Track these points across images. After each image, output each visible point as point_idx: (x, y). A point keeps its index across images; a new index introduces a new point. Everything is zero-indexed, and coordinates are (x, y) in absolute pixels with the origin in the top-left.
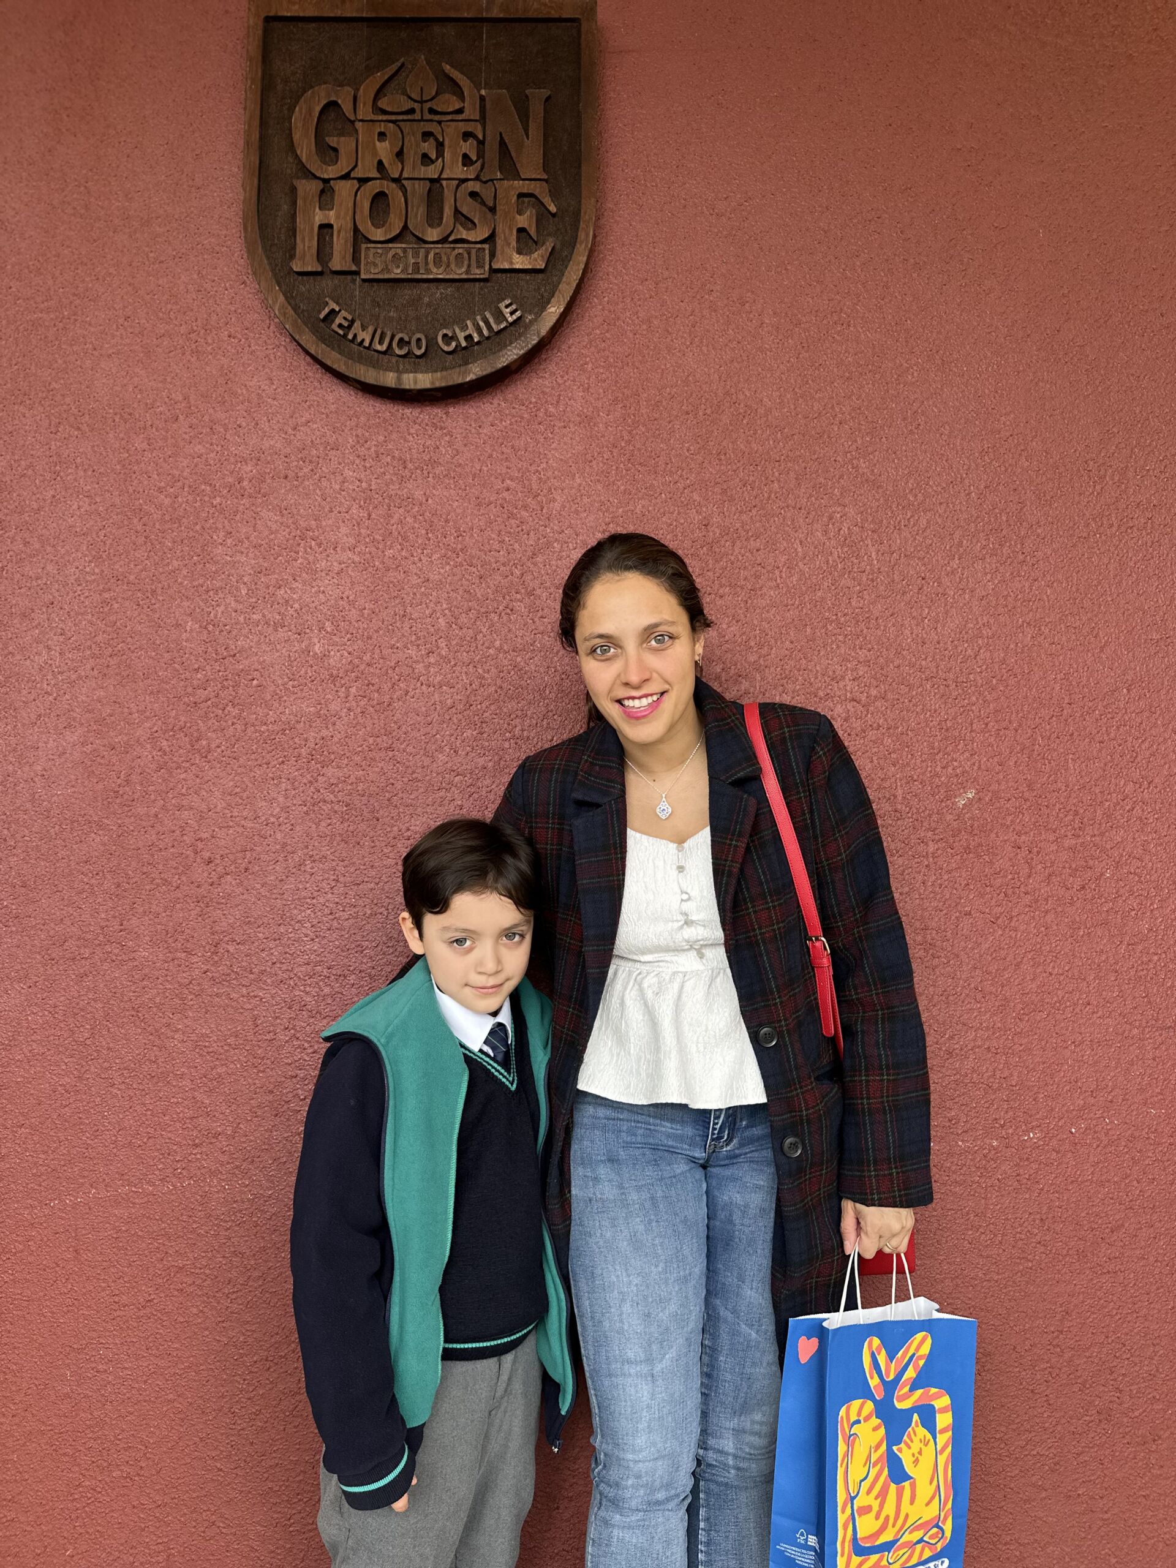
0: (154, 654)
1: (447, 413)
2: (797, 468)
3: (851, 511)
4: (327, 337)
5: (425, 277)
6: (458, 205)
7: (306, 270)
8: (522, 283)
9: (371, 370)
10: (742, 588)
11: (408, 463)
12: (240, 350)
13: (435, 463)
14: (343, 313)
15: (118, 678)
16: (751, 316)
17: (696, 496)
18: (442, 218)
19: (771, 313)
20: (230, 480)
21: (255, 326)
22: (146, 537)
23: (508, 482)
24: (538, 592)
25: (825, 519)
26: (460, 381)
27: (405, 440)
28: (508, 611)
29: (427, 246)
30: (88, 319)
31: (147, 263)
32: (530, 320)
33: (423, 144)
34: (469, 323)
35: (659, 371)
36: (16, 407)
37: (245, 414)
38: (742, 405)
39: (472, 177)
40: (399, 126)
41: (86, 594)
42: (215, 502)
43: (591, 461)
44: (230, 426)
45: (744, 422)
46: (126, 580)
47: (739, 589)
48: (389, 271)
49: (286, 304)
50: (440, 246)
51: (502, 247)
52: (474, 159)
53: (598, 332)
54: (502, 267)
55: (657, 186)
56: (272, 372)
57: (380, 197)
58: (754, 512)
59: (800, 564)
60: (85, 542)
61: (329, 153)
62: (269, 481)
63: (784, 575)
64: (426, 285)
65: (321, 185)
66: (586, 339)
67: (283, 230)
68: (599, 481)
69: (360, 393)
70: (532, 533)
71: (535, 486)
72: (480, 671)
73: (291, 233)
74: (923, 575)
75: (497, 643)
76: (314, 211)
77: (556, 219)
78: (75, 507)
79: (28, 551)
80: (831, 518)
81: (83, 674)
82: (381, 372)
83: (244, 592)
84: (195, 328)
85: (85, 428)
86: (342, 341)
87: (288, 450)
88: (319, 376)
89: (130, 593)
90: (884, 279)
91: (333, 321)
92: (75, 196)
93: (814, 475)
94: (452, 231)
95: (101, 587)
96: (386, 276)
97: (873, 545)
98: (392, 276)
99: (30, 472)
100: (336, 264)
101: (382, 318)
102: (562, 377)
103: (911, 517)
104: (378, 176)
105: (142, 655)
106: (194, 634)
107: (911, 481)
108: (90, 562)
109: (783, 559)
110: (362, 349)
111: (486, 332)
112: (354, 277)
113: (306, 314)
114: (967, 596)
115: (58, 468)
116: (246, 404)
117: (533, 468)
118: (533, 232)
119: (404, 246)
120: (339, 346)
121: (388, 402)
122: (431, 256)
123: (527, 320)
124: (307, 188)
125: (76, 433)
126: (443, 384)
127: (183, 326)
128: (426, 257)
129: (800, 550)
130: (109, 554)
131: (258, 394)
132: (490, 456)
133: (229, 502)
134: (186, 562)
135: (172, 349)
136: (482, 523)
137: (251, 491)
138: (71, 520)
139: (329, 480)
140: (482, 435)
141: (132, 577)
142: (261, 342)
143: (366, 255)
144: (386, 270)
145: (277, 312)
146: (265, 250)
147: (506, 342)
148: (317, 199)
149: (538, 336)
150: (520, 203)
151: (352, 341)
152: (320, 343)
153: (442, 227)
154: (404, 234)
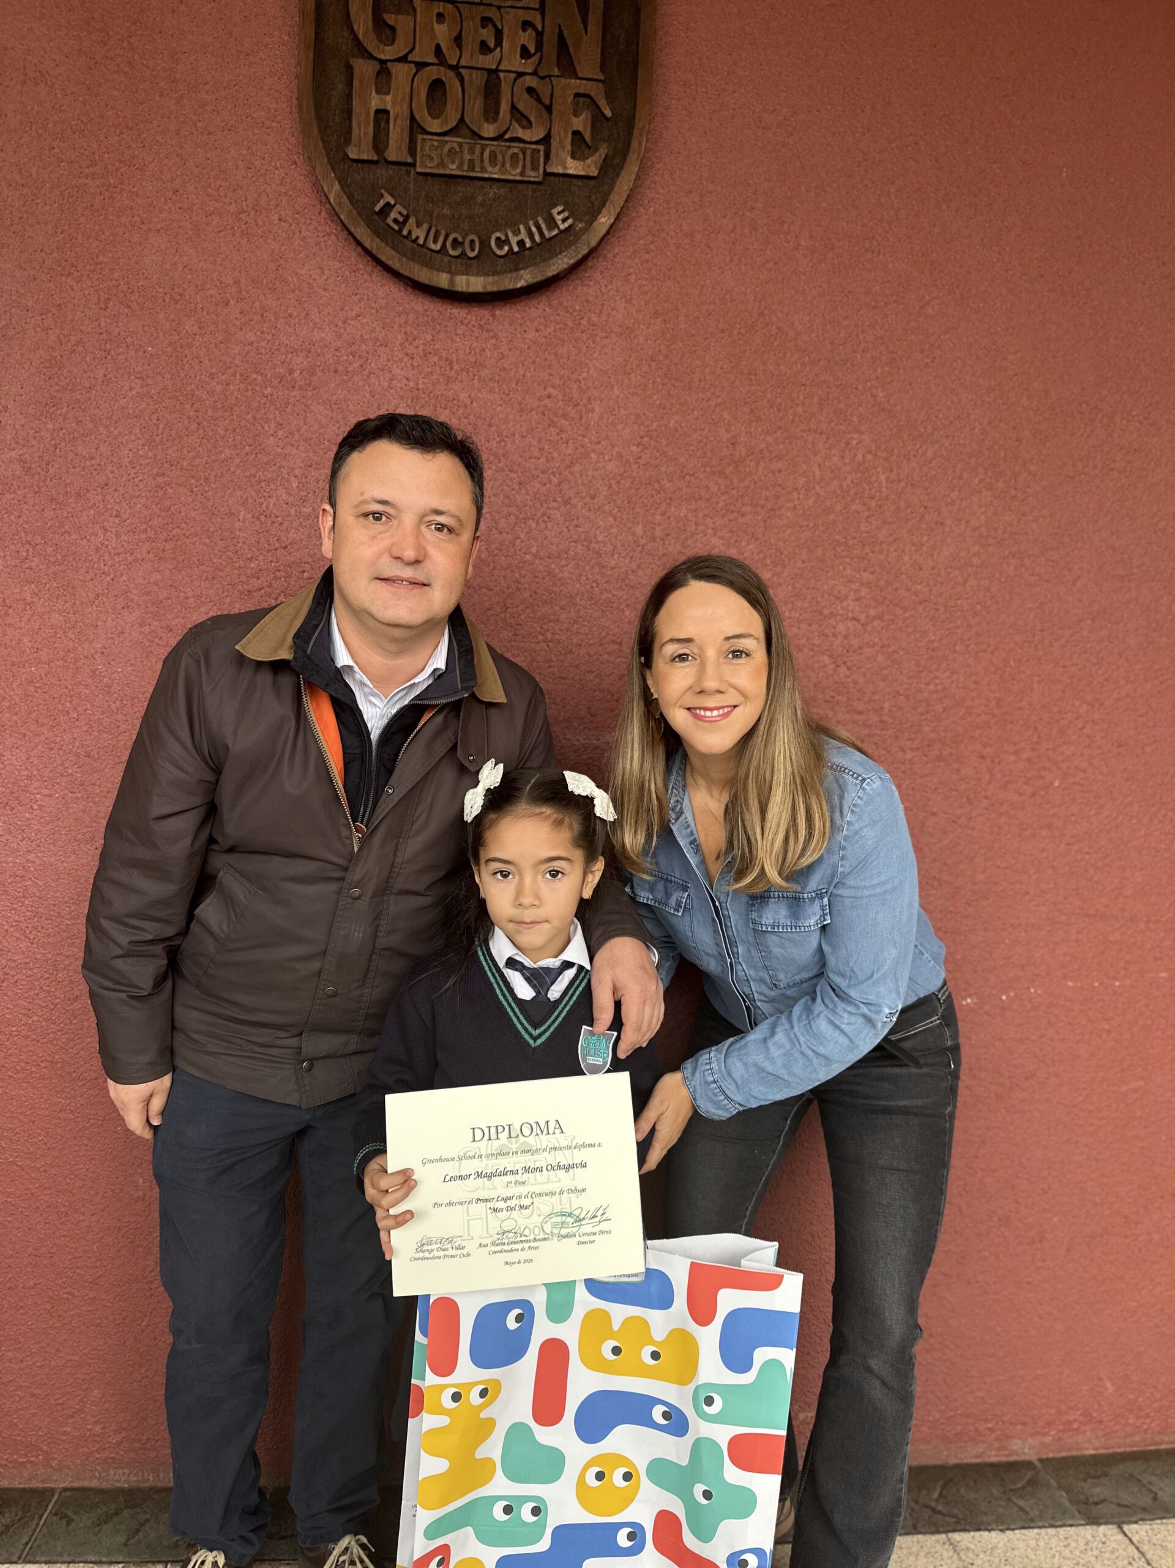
0: (208, 541)
1: (493, 316)
2: (820, 392)
3: (867, 438)
4: (381, 230)
5: (480, 175)
6: (515, 100)
7: (361, 158)
8: (573, 189)
9: (425, 269)
10: (762, 507)
11: (454, 364)
12: (291, 235)
13: (482, 366)
14: (398, 207)
15: (174, 562)
16: (789, 238)
17: (726, 415)
18: (497, 113)
19: (807, 235)
20: (281, 371)
21: (306, 211)
22: (198, 424)
23: (550, 390)
24: (574, 501)
25: (843, 445)
26: (511, 287)
27: (453, 341)
28: (546, 518)
29: (483, 142)
30: (135, 189)
31: (195, 133)
32: (580, 229)
33: (481, 30)
34: (522, 227)
35: (699, 287)
36: (64, 279)
37: (296, 304)
38: (774, 327)
39: (530, 71)
40: (457, 8)
41: (140, 478)
42: (266, 393)
43: (630, 374)
44: (281, 315)
45: (776, 344)
46: (179, 466)
47: (759, 509)
48: (444, 166)
49: (342, 193)
50: (496, 143)
51: (557, 150)
52: (533, 51)
53: (642, 242)
54: (556, 171)
55: (707, 92)
56: (322, 261)
57: (437, 87)
58: (779, 434)
59: (817, 488)
60: (138, 425)
61: (385, 31)
62: (320, 374)
63: (801, 496)
64: (480, 183)
65: (376, 66)
66: (631, 249)
67: (339, 112)
68: (636, 394)
69: (410, 290)
70: (571, 442)
71: (576, 396)
72: (517, 575)
73: (346, 115)
74: (926, 504)
75: (534, 550)
76: (370, 95)
77: (610, 122)
78: (127, 388)
79: (81, 430)
80: (848, 444)
81: (139, 557)
82: (435, 272)
83: (295, 485)
84: (245, 208)
85: (135, 306)
86: (394, 236)
87: (338, 344)
88: (369, 268)
89: (184, 479)
90: (916, 209)
91: (388, 215)
92: (117, 52)
93: (836, 402)
94: (508, 129)
95: (155, 472)
96: (442, 172)
97: (884, 473)
98: (448, 172)
99: (80, 349)
100: (392, 154)
101: (436, 212)
102: (606, 286)
103: (921, 447)
104: (436, 61)
105: (196, 541)
106: (247, 524)
107: (923, 413)
108: (143, 444)
109: (802, 481)
110: (415, 246)
111: (537, 238)
112: (409, 168)
113: (360, 203)
114: (962, 527)
115: (108, 346)
116: (297, 292)
117: (573, 377)
118: (587, 136)
119: (460, 140)
120: (393, 242)
121: (437, 300)
122: (486, 154)
123: (577, 228)
124: (364, 69)
125: (126, 310)
126: (495, 289)
127: (233, 205)
128: (482, 154)
129: (817, 473)
130: (162, 438)
131: (309, 284)
132: (534, 362)
133: (280, 393)
134: (238, 451)
135: (222, 228)
136: (524, 429)
137: (302, 383)
138: (123, 402)
139: (378, 377)
140: (527, 341)
141: (185, 464)
142: (311, 228)
143: (422, 147)
144: (442, 164)
145: (332, 201)
146: (320, 132)
147: (558, 250)
148: (373, 81)
149: (588, 246)
150: (576, 103)
151: (406, 237)
152: (375, 237)
153: (498, 123)
154: (460, 127)
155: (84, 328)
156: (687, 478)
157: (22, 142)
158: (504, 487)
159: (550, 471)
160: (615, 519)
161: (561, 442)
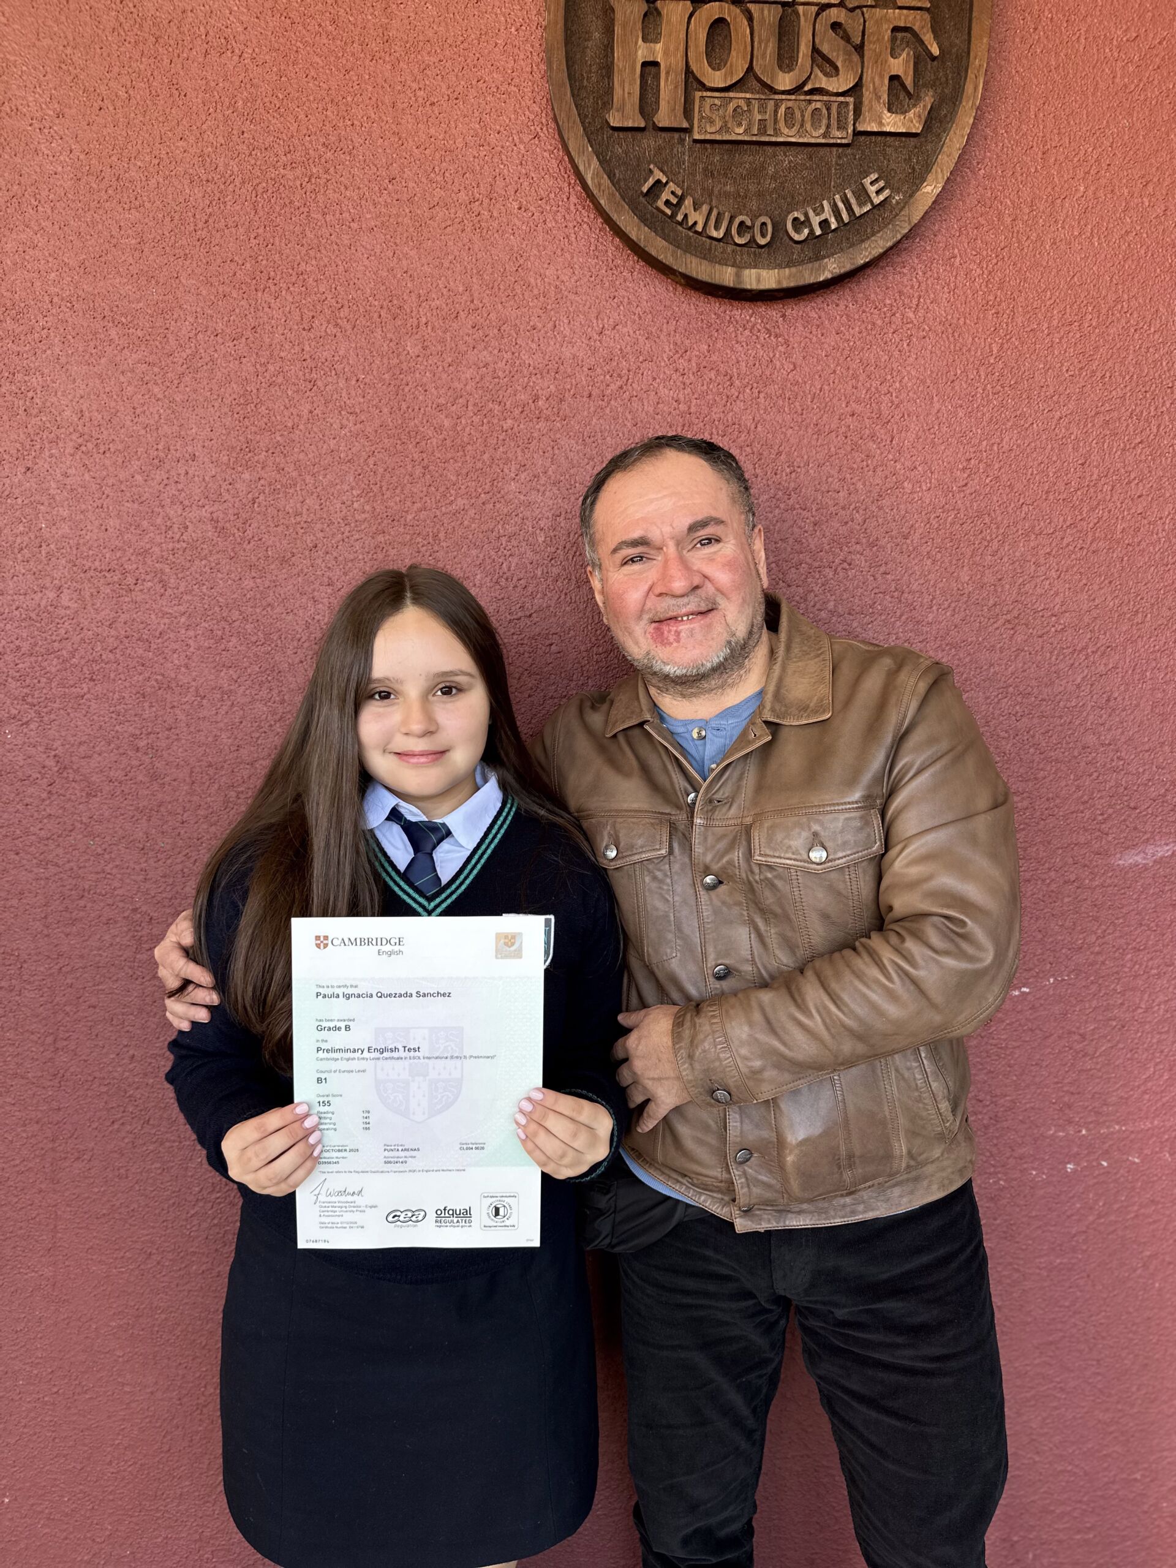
1: (784, 316)
4: (650, 216)
5: (773, 139)
6: (817, 41)
7: (626, 125)
8: (889, 150)
9: (705, 262)
11: (735, 379)
12: (534, 227)
13: (767, 380)
14: (672, 186)
18: (795, 58)
20: (523, 397)
21: (552, 196)
22: (424, 468)
23: (854, 405)
24: (883, 542)
26: (812, 280)
27: (732, 350)
28: (845, 565)
29: (777, 97)
31: (415, 105)
32: (898, 203)
34: (825, 203)
36: (260, 294)
37: (541, 312)
38: (1135, 315)
41: (357, 537)
42: (505, 426)
44: (522, 327)
45: (1136, 336)
46: (403, 522)
48: (727, 132)
49: (601, 171)
50: (793, 97)
51: (870, 102)
53: (969, 215)
54: (867, 129)
56: (572, 258)
57: (719, 29)
60: (352, 471)
62: (570, 400)
65: (643, 7)
66: (955, 224)
67: (594, 68)
69: (680, 289)
70: (879, 470)
71: (885, 413)
73: (606, 72)
75: (831, 605)
76: (636, 43)
77: (935, 63)
78: (337, 426)
79: (283, 480)
82: (716, 267)
83: (541, 539)
84: (477, 196)
85: (343, 323)
86: (666, 223)
87: (592, 361)
88: (630, 265)
89: (408, 537)
91: (658, 197)
94: (809, 77)
96: (725, 137)
98: (734, 137)
99: (280, 380)
100: (664, 117)
101: (717, 191)
102: (924, 273)
106: (484, 589)
108: (359, 495)
110: (691, 234)
111: (845, 217)
112: (683, 135)
113: (623, 184)
115: (314, 375)
116: (542, 299)
117: (884, 389)
118: (909, 82)
119: (748, 96)
120: (663, 229)
121: (712, 299)
122: (782, 110)
123: (894, 201)
124: (627, 12)
125: (335, 331)
126: (792, 284)
127: (462, 193)
128: (776, 112)
130: (381, 487)
131: (556, 287)
132: (834, 372)
133: (522, 426)
134: (473, 501)
135: (449, 223)
136: (820, 456)
137: (548, 412)
138: (332, 443)
139: (641, 400)
140: (826, 346)
141: (410, 517)
142: (559, 217)
143: (700, 107)
144: (725, 128)
145: (589, 182)
146: (573, 95)
147: (869, 230)
148: (639, 25)
149: (910, 223)
150: (893, 39)
151: (681, 224)
152: (642, 225)
153: (796, 71)
154: (749, 79)
155: (282, 354)
156: (1025, 508)
157: (204, 127)
158: (796, 530)
159: (852, 507)
160: (934, 562)
161: (866, 469)
